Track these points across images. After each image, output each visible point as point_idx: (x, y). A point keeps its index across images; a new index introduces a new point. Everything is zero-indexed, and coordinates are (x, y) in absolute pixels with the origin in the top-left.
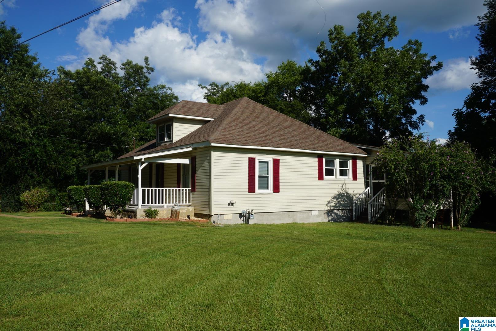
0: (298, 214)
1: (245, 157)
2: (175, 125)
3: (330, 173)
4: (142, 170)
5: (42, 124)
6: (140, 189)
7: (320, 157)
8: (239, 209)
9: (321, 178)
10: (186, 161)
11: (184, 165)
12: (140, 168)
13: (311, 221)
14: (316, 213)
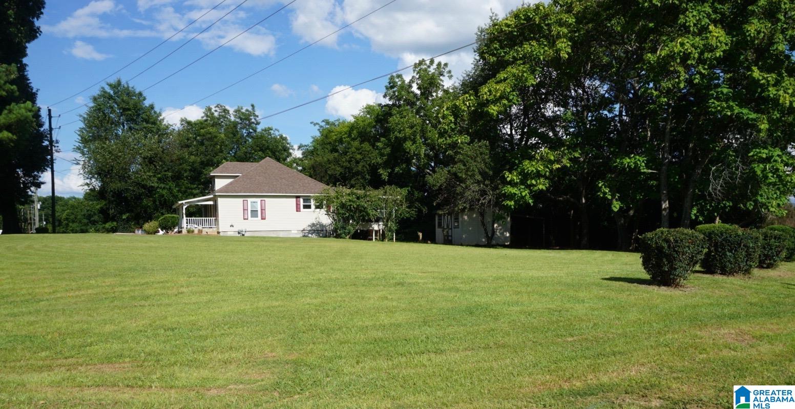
0: (281, 232)
1: (241, 200)
2: (217, 180)
3: (309, 207)
4: (186, 209)
5: (165, 171)
6: (185, 218)
7: (297, 197)
8: (236, 229)
9: (298, 210)
10: (211, 203)
11: (211, 205)
12: (185, 207)
13: (291, 236)
14: (296, 232)
